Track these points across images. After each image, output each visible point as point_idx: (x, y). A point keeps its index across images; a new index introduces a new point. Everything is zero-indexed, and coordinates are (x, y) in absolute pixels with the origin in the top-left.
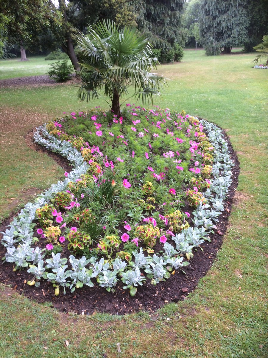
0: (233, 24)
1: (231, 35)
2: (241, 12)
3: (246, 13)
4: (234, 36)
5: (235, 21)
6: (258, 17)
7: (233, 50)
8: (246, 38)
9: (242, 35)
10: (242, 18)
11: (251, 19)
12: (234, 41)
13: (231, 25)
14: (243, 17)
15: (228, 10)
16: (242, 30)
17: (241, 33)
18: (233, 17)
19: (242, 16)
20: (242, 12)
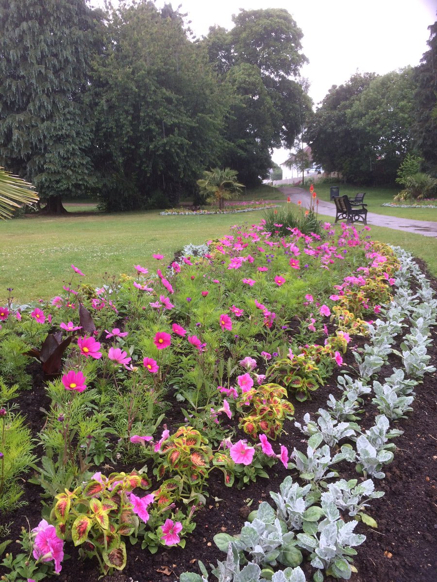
0: (45, 137)
1: (45, 166)
2: (64, 108)
3: (78, 112)
4: (52, 167)
5: (48, 129)
6: (110, 125)
7: (69, 207)
8: (90, 175)
9: (75, 167)
10: (69, 125)
11: (94, 129)
12: (58, 182)
13: (40, 140)
14: (72, 122)
15: (28, 102)
16: (73, 154)
17: (71, 161)
18: (43, 120)
19: (67, 119)
20: (67, 110)
